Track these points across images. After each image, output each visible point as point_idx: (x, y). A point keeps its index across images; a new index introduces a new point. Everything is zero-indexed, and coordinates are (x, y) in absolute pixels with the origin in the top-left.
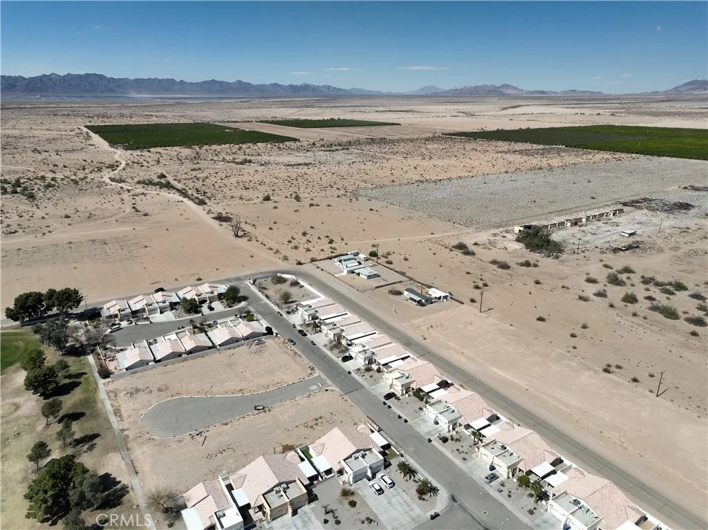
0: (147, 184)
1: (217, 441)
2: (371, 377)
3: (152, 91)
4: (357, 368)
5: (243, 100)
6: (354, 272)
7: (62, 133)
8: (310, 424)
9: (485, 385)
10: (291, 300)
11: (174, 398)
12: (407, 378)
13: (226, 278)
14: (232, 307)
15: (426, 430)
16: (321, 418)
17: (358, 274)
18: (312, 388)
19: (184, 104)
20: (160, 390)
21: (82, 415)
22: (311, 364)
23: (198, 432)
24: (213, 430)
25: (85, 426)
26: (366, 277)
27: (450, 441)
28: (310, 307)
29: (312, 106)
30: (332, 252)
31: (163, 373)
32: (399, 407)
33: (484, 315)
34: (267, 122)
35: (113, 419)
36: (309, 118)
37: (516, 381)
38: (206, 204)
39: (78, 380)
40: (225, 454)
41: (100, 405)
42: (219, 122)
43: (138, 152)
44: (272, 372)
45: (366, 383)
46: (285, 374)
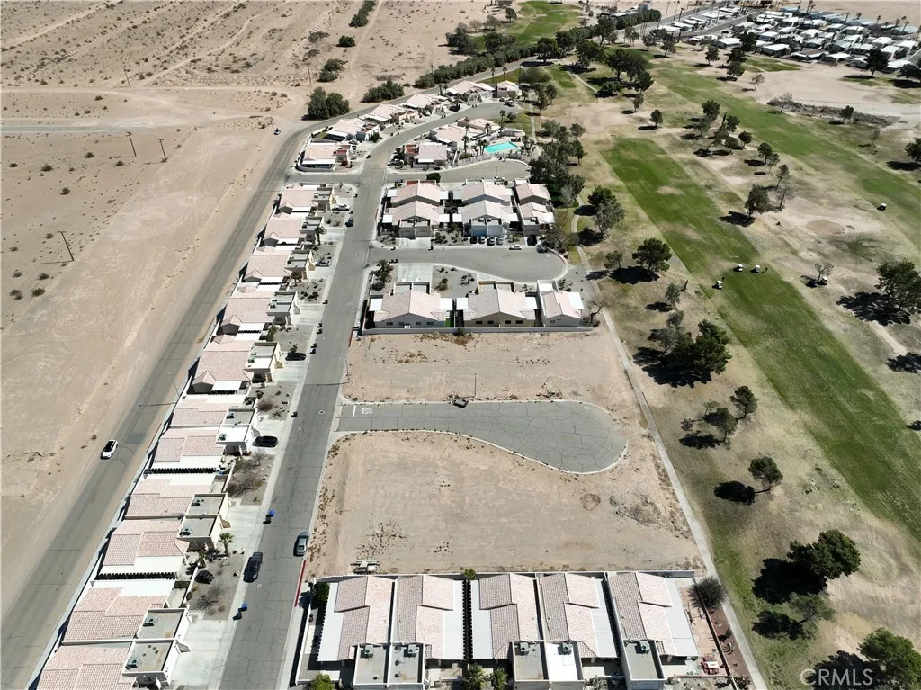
1: (532, 376)
4: (277, 420)
8: (421, 358)
11: (575, 473)
16: (401, 361)
18: (369, 412)
20: (597, 500)
21: (719, 492)
22: (326, 460)
23: (552, 398)
24: (532, 394)
40: (528, 359)
45: (296, 391)
46: (386, 451)
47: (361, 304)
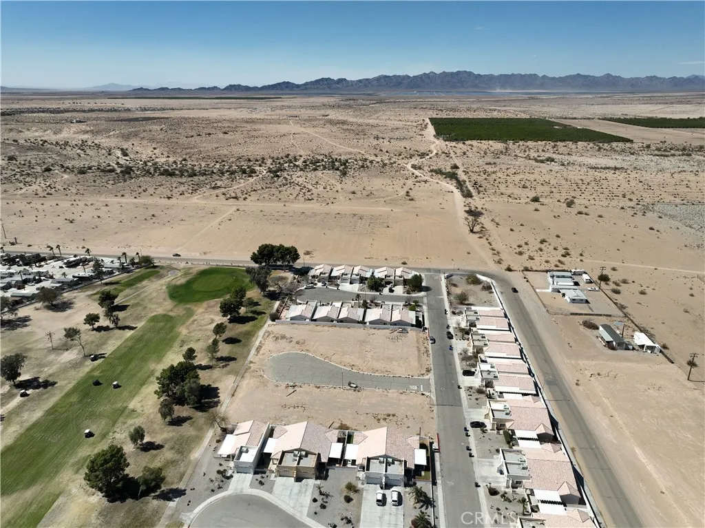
0: (437, 173)
1: (299, 398)
2: (477, 399)
3: (513, 86)
4: (469, 385)
5: (605, 95)
6: (559, 292)
7: (408, 124)
8: (379, 417)
9: (605, 461)
10: (467, 302)
11: (303, 352)
12: (507, 414)
13: (428, 267)
14: (410, 294)
15: (485, 474)
16: (394, 415)
17: (564, 295)
18: (412, 387)
19: (537, 99)
20: (298, 343)
21: (239, 341)
22: (432, 366)
23: (294, 385)
24: (306, 388)
25: (234, 350)
26: (569, 300)
27: (498, 497)
28: (476, 313)
29: (688, 103)
30: (556, 266)
31: (311, 331)
32: (477, 439)
33: (690, 384)
34: (611, 120)
35: (253, 351)
36: (668, 116)
37: (655, 476)
38: (471, 197)
39: (256, 316)
40: (296, 409)
41: (254, 338)
42: (557, 118)
43: (454, 144)
44: (390, 359)
45: (466, 403)
46: (399, 366)
47: (439, 481)
